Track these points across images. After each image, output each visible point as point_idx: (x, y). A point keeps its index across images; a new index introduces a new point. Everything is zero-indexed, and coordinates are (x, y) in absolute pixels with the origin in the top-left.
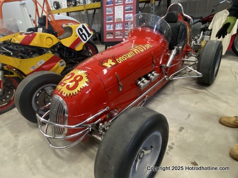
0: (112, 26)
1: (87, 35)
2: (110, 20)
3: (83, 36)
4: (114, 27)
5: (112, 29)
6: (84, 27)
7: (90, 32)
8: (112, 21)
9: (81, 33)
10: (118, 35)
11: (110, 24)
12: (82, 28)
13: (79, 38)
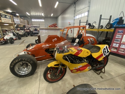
1: (107, 52)
2: (117, 41)
3: (105, 53)
5: (117, 46)
6: (107, 47)
7: (109, 50)
8: (119, 42)
9: (104, 51)
10: (121, 51)
11: (117, 43)
12: (106, 48)
13: (102, 53)
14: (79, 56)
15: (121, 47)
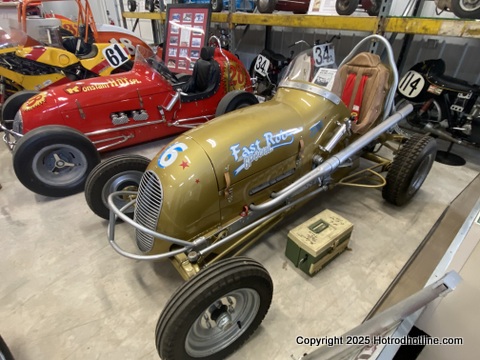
0: (176, 51)
1: (120, 59)
2: (174, 42)
3: (114, 59)
4: (178, 53)
5: (175, 55)
6: (116, 48)
7: (126, 55)
8: (176, 44)
9: (111, 55)
10: (181, 65)
11: (173, 47)
12: (113, 49)
13: (106, 60)
14: (39, 60)
15: (181, 56)
